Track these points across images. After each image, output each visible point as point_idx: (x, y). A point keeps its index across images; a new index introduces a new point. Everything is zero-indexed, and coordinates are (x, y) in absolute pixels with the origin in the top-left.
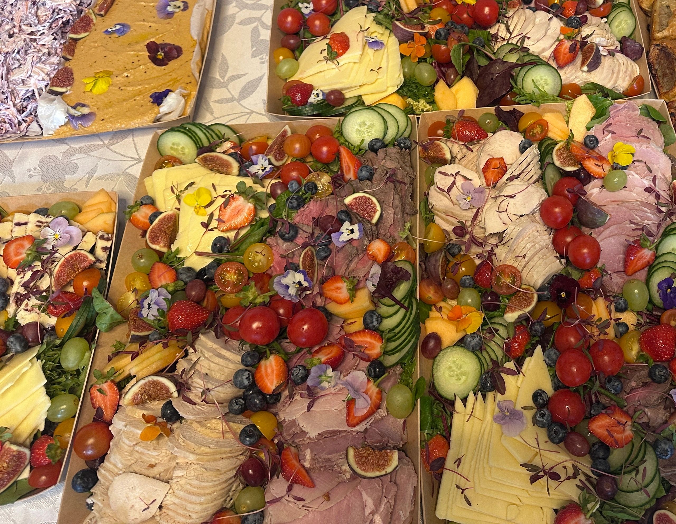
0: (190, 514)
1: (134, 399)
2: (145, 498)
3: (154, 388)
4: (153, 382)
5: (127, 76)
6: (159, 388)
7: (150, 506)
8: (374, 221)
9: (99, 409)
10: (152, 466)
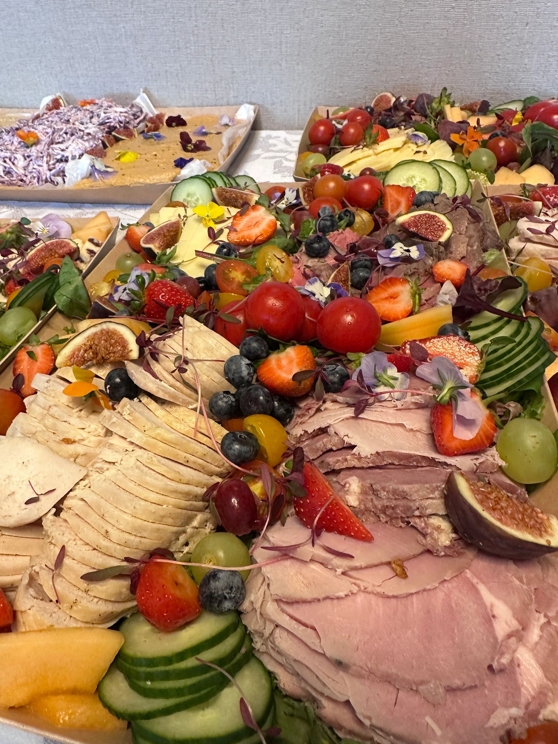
0: (110, 529)
1: (72, 356)
2: (37, 483)
3: (106, 341)
4: (108, 332)
5: (156, 155)
6: (113, 341)
7: (42, 497)
8: (443, 239)
9: (21, 376)
10: (68, 441)
